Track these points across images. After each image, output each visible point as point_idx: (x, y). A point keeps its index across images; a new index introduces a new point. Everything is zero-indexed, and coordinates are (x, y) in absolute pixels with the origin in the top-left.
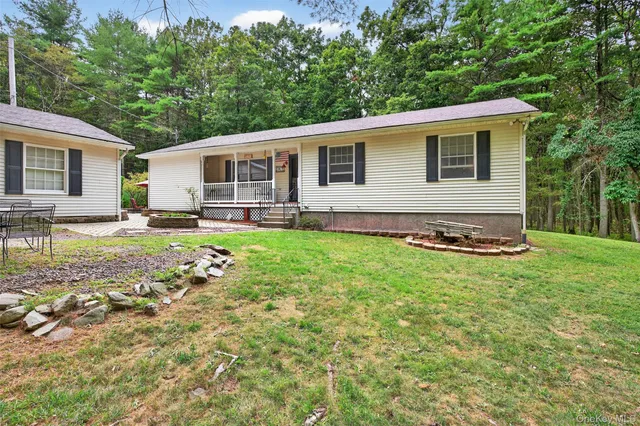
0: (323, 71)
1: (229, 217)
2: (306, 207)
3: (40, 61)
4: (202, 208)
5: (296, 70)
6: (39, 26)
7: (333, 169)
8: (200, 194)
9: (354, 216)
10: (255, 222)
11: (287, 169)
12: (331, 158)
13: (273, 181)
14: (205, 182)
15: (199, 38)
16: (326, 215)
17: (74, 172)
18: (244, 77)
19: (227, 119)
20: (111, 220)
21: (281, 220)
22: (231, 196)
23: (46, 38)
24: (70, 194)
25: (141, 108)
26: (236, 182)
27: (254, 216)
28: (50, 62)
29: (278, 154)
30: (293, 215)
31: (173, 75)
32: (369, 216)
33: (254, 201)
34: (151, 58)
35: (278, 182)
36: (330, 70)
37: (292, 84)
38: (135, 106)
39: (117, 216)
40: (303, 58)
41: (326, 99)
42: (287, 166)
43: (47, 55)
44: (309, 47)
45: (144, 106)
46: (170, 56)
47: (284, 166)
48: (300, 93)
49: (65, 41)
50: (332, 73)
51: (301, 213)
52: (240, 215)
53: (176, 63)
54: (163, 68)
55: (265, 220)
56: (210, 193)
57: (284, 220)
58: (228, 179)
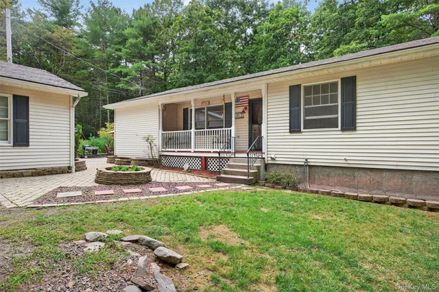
0: (268, 31)
1: (186, 166)
2: (273, 159)
3: (50, 39)
4: (160, 156)
5: (243, 35)
6: (52, 15)
7: (308, 112)
8: (158, 142)
9: (340, 172)
10: (214, 173)
11: (246, 115)
12: (305, 99)
13: (233, 128)
14: (164, 130)
15: (165, 13)
16: (298, 169)
17: (19, 120)
18: (200, 41)
19: (186, 77)
20: (63, 172)
21: (244, 174)
22: (188, 144)
23: (55, 23)
24: (14, 146)
25: (121, 72)
26: (193, 130)
27: (213, 166)
28: (57, 40)
29: (237, 100)
30: (258, 168)
31: (145, 44)
32: (361, 173)
33: (212, 150)
34: (127, 31)
35: (239, 129)
36: (275, 29)
37: (239, 47)
38: (117, 70)
39: (70, 168)
40: (249, 23)
41: (271, 55)
42: (247, 112)
43: (54, 35)
44: (254, 12)
45: (123, 70)
46: (142, 29)
47: (243, 112)
48: (248, 52)
49: (68, 24)
50: (277, 31)
51: (266, 166)
52: (198, 165)
53: (147, 33)
54: (136, 38)
55: (225, 173)
56: (167, 142)
57: (248, 174)
58: (185, 128)
